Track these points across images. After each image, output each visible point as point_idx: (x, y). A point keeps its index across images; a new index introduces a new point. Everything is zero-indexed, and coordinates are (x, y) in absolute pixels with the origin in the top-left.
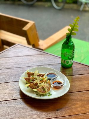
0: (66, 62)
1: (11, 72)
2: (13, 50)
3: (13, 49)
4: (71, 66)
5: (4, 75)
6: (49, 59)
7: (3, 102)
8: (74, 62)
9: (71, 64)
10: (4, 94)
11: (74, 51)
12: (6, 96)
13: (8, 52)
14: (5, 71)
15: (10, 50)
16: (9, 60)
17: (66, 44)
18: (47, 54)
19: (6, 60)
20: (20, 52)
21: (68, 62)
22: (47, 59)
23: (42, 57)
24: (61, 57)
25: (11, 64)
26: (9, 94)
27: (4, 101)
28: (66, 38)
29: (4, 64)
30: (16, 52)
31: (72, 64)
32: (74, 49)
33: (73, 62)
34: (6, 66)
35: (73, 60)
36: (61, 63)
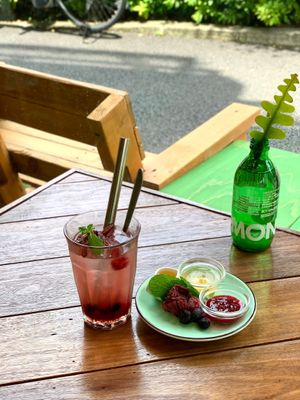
0: (252, 231)
1: (60, 271)
2: (59, 192)
3: (58, 189)
4: (269, 246)
5: (35, 282)
6: (188, 221)
7: (42, 382)
8: (277, 230)
9: (267, 237)
10: (41, 353)
11: (277, 192)
12: (51, 359)
13: (44, 200)
14: (39, 267)
15: (50, 193)
16: (49, 229)
17: (251, 168)
18: (180, 202)
19: (37, 227)
20: (84, 198)
21: (260, 231)
22: (180, 221)
23: (162, 215)
24: (230, 214)
25: (56, 241)
26: (61, 354)
27: (46, 381)
28: (249, 150)
29: (34, 244)
30: (69, 197)
31: (272, 237)
32: (278, 186)
33: (274, 232)
34: (40, 251)
35: (273, 224)
36: (233, 234)
